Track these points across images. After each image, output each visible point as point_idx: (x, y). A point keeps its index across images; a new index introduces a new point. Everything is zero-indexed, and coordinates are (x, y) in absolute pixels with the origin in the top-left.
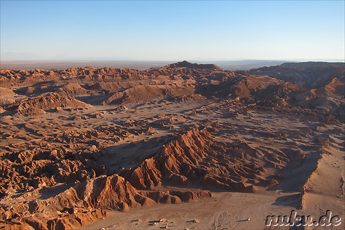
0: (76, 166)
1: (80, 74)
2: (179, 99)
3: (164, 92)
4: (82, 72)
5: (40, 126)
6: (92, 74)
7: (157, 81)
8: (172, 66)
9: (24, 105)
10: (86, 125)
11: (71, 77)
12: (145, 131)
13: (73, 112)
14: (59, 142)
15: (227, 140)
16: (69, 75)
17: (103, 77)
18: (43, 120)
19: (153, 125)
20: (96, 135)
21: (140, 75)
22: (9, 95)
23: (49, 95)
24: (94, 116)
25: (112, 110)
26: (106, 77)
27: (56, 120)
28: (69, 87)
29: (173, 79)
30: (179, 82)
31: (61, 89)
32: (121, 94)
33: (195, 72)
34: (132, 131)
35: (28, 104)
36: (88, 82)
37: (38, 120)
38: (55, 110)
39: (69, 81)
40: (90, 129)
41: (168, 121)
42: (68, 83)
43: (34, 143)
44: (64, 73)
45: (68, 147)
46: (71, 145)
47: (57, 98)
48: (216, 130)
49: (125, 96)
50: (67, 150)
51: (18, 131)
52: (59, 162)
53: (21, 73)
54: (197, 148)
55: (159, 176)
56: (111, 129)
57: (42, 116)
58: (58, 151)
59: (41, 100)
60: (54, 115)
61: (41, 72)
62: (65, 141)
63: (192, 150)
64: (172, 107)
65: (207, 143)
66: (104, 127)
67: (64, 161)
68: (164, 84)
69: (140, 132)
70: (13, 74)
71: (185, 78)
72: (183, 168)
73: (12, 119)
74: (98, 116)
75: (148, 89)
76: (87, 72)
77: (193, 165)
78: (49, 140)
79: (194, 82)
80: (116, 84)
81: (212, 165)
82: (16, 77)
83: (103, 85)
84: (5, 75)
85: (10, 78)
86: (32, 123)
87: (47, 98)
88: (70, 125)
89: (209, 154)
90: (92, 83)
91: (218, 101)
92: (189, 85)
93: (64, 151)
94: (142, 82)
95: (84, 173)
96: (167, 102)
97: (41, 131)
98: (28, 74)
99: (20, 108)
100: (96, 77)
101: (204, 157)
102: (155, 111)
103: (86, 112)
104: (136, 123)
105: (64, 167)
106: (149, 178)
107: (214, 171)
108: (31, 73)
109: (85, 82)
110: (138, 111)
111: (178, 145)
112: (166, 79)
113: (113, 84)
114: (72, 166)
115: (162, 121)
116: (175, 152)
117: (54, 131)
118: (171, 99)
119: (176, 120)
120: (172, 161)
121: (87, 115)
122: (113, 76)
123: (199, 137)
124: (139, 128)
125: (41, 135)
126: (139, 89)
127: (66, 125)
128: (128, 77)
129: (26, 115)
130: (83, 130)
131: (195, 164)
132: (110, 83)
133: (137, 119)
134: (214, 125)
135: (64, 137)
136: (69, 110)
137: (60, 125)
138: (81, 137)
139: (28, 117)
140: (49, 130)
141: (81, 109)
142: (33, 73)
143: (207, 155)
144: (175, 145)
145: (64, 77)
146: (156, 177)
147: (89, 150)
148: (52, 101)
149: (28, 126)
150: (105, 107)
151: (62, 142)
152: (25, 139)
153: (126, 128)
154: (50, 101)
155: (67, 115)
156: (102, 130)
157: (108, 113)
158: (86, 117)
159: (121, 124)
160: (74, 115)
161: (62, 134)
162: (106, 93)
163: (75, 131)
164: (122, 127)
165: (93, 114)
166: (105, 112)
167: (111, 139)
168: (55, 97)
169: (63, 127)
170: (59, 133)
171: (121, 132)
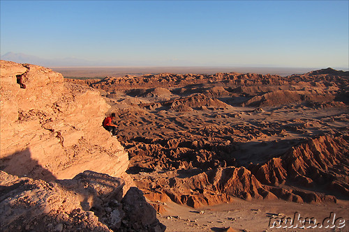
0: (211, 156)
1: (225, 79)
2: (318, 106)
3: (302, 98)
4: (227, 77)
5: (187, 120)
6: (235, 79)
7: (296, 87)
9: (176, 102)
10: (225, 123)
11: (217, 81)
12: (277, 133)
14: (200, 134)
16: (216, 79)
17: (245, 82)
18: (190, 115)
19: (287, 128)
20: (232, 132)
21: (280, 81)
22: (166, 94)
23: (197, 95)
24: (233, 116)
25: (250, 112)
26: (248, 82)
27: (200, 117)
28: (215, 89)
29: (314, 85)
30: (320, 88)
31: (208, 91)
32: (260, 98)
33: (339, 80)
34: (265, 132)
35: (180, 102)
36: (231, 86)
37: (186, 115)
38: (201, 109)
39: (215, 84)
40: (228, 126)
41: (302, 126)
42: (214, 86)
43: (180, 134)
44: (211, 78)
45: (207, 139)
46: (210, 138)
47: (203, 98)
49: (263, 100)
50: (206, 142)
51: (170, 123)
52: (198, 151)
53: (177, 77)
54: (329, 153)
55: (284, 175)
56: (246, 128)
57: (190, 112)
58: (199, 142)
59: (190, 99)
60: (200, 113)
61: (193, 76)
62: (205, 135)
63: (322, 154)
64: (309, 112)
66: (240, 126)
67: (202, 151)
68: (303, 90)
69: (273, 133)
70: (171, 77)
73: (166, 113)
74: (236, 116)
75: (286, 94)
76: (232, 77)
78: (193, 133)
79: (337, 89)
80: (256, 88)
82: (173, 80)
83: (245, 89)
84: (165, 78)
85: (168, 80)
86: (181, 118)
87: (195, 98)
88: (211, 122)
90: (235, 87)
92: (331, 92)
93: (204, 143)
94: (282, 87)
95: (217, 162)
96: (305, 108)
97: (187, 125)
98: (183, 77)
99: (174, 105)
100: (239, 81)
102: (291, 115)
103: (226, 111)
104: (270, 125)
105: (201, 156)
106: (275, 174)
108: (185, 77)
109: (229, 85)
110: (274, 114)
111: (307, 149)
112: (306, 85)
113: (254, 89)
115: (297, 125)
117: (198, 125)
119: (311, 125)
120: (299, 163)
121: (227, 114)
122: (254, 81)
123: (332, 143)
124: (273, 129)
125: (187, 128)
126: (278, 94)
127: (208, 122)
128: (268, 82)
129: (177, 111)
130: (222, 127)
131: (324, 169)
132: (251, 88)
133: (272, 121)
135: (205, 131)
136: (212, 109)
137: (203, 120)
138: (219, 132)
140: (194, 125)
141: (223, 109)
142: (187, 77)
144: (305, 148)
145: (211, 81)
146: (282, 175)
147: (224, 144)
148: (199, 101)
149: (178, 119)
150: (244, 108)
151: (203, 135)
152: (174, 129)
153: (260, 129)
154: (197, 100)
155: (209, 113)
156: (238, 128)
157: (246, 115)
158: (226, 116)
159: (256, 124)
160: (216, 114)
161: (203, 129)
162: (247, 96)
163: (215, 127)
164: (256, 127)
165: (232, 114)
166: (243, 113)
167: (245, 137)
168: (201, 98)
169: (205, 123)
170: (201, 127)
171: (255, 131)
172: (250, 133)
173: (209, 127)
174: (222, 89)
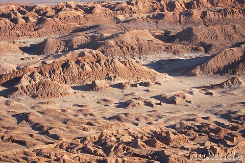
1: (155, 10)
5: (57, 118)
6: (179, 9)
9: (32, 76)
10: (151, 119)
11: (135, 16)
16: (132, 12)
17: (204, 14)
18: (66, 106)
20: (166, 140)
22: (10, 56)
23: (82, 54)
24: (172, 101)
26: (210, 15)
27: (92, 107)
28: (129, 38)
31: (112, 42)
32: (237, 53)
35: (41, 73)
36: (169, 28)
37: (55, 105)
38: (92, 87)
39: (131, 25)
40: (159, 126)
42: (126, 30)
43: (39, 153)
44: (122, 9)
47: (99, 61)
51: (14, 128)
53: (38, 12)
56: (202, 129)
57: (65, 98)
59: (66, 65)
60: (90, 98)
61: (78, 7)
62: (101, 151)
66: (189, 123)
70: (23, 13)
73: (7, 103)
74: (178, 100)
76: (171, 6)
78: (70, 148)
80: (230, 29)
82: (27, 19)
83: (201, 33)
84: (8, 16)
85: (15, 21)
86: (42, 113)
87: (78, 62)
88: (117, 118)
90: (179, 29)
97: (58, 129)
98: (51, 12)
99: (25, 82)
100: (188, 15)
103: (155, 90)
108: (58, 10)
109: (165, 26)
113: (224, 31)
117: (85, 129)
121: (156, 97)
122: (225, 12)
125: (56, 137)
127: (110, 119)
129: (34, 97)
130: (145, 129)
132: (217, 29)
135: (101, 142)
136: (120, 86)
137: (98, 116)
138: (134, 144)
139: (37, 101)
140: (74, 128)
141: (146, 84)
142: (61, 10)
145: (121, 18)
148: (88, 68)
149: (35, 117)
150: (200, 79)
151: (95, 153)
152: (22, 143)
153: (234, 128)
154: (83, 67)
155: (116, 96)
156: (183, 130)
157: (202, 95)
158: (154, 101)
159: (227, 116)
160: (129, 98)
161: (97, 136)
162: (207, 48)
163: (125, 131)
164: (227, 123)
165: (169, 95)
166: (196, 91)
167: (199, 151)
168: (94, 60)
169: (102, 122)
170: (92, 133)
171: (223, 133)
172: (211, 139)
173: (111, 131)
174: (146, 35)
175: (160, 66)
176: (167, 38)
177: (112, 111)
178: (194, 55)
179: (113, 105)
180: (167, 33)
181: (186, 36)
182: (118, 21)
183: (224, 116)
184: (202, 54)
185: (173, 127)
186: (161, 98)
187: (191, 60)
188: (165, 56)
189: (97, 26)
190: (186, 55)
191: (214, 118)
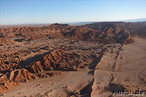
0: (8, 67)
2: (53, 38)
3: (47, 35)
4: (15, 29)
6: (19, 30)
7: (45, 31)
8: (52, 25)
10: (15, 50)
11: (10, 31)
12: (38, 51)
13: (10, 45)
14: (2, 57)
15: (70, 52)
17: (23, 31)
19: (42, 48)
20: (18, 54)
21: (38, 29)
24: (19, 46)
25: (26, 44)
26: (25, 31)
27: (2, 49)
28: (9, 35)
29: (52, 30)
30: (54, 31)
31: (5, 36)
32: (30, 37)
33: (60, 27)
34: (33, 51)
36: (17, 33)
38: (2, 45)
39: (9, 33)
40: (16, 51)
41: (48, 47)
45: (6, 59)
46: (7, 59)
47: (3, 40)
48: (66, 49)
49: (32, 38)
50: (5, 61)
52: (1, 65)
54: (57, 56)
55: (42, 68)
56: (24, 51)
58: (1, 61)
60: (2, 47)
62: (5, 57)
63: (55, 57)
64: (50, 41)
65: (62, 54)
66: (22, 50)
67: (3, 65)
68: (47, 32)
69: (36, 51)
71: (56, 30)
72: (52, 64)
75: (41, 35)
76: (17, 29)
77: (55, 63)
79: (60, 31)
80: (28, 33)
81: (63, 62)
83: (23, 34)
88: (8, 50)
89: (62, 58)
90: (19, 33)
91: (68, 38)
92: (58, 32)
93: (4, 61)
94: (39, 32)
95: (11, 69)
96: (49, 39)
101: (60, 59)
102: (44, 43)
103: (15, 45)
104: (35, 48)
105: (3, 67)
106: (38, 69)
107: (63, 64)
109: (16, 33)
110: (37, 43)
111: (49, 56)
112: (49, 30)
113: (27, 33)
114: (6, 67)
115: (46, 47)
116: (48, 58)
117: (1, 53)
118: (50, 38)
119: (51, 46)
120: (47, 62)
122: (27, 30)
123: (58, 52)
124: (36, 50)
126: (37, 35)
128: (33, 30)
130: (13, 52)
131: (56, 62)
133: (36, 46)
134: (65, 47)
135: (5, 55)
136: (8, 44)
138: (12, 55)
141: (13, 44)
143: (61, 58)
144: (48, 55)
145: (7, 31)
146: (40, 68)
147: (14, 60)
150: (24, 42)
151: (4, 58)
153: (31, 51)
155: (7, 46)
156: (21, 52)
157: (24, 45)
158: (15, 47)
159: (29, 49)
160: (10, 47)
161: (4, 54)
162: (25, 37)
163: (10, 53)
164: (29, 50)
165: (18, 45)
166: (23, 44)
167: (24, 55)
168: (2, 40)
169: (5, 51)
170: (3, 54)
171: (28, 52)
172: (27, 53)
173: (6, 53)
174: (13, 35)
175: (16, 40)
176: (16, 35)
177: (7, 49)
178: (22, 38)
179: (7, 48)
180: (16, 34)
181: (20, 35)
182: (6, 32)
183: (28, 49)
184: (24, 38)
185: (19, 51)
186: (16, 46)
187: (22, 39)
188: (16, 38)
189: (2, 33)
190: (20, 38)
191: (27, 49)
